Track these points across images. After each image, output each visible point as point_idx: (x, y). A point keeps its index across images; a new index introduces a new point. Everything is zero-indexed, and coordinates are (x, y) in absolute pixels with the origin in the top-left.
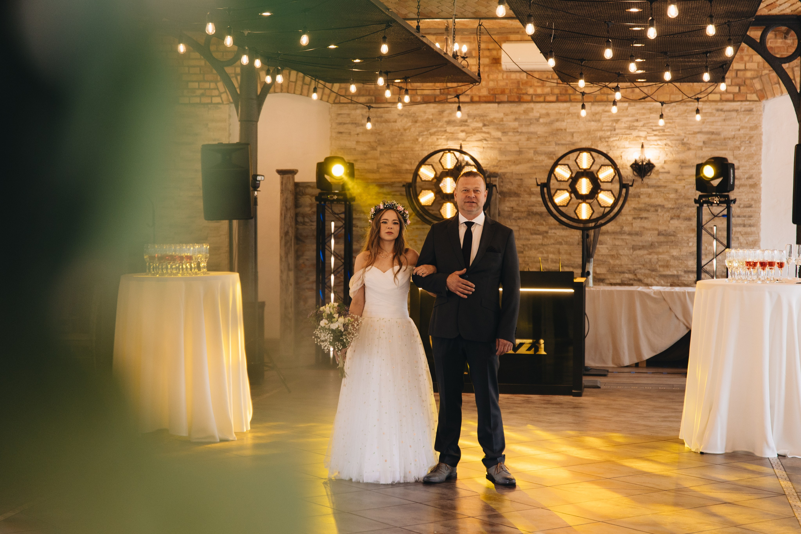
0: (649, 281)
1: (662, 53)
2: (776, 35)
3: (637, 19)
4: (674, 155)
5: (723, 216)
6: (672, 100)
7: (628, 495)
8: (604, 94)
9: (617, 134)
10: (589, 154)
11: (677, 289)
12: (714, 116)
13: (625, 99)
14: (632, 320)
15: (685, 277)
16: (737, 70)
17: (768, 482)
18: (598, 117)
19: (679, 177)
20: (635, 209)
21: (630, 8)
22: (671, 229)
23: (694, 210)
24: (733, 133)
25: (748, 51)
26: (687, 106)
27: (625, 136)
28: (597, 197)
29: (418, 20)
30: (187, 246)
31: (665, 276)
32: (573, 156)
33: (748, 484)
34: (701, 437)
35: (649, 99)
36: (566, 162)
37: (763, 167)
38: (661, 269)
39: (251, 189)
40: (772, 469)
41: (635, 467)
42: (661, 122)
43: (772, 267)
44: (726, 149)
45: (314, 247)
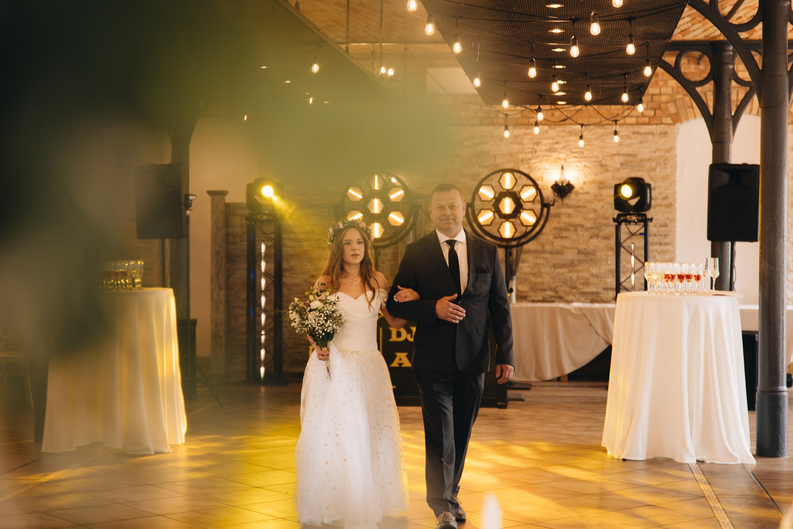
0: (570, 298)
1: (582, 73)
2: (689, 61)
3: (559, 40)
4: (593, 177)
5: (641, 234)
6: (590, 123)
7: (554, 499)
8: (525, 117)
9: (538, 156)
10: (512, 175)
11: (597, 305)
12: (631, 138)
13: (546, 122)
14: (554, 335)
15: (604, 294)
16: (653, 95)
17: (688, 486)
18: (519, 139)
19: (598, 198)
20: (555, 228)
21: (553, 29)
22: (591, 248)
23: (613, 230)
24: (649, 155)
25: (662, 76)
26: (605, 129)
27: (545, 158)
28: (520, 216)
29: (347, 43)
30: (122, 262)
31: (585, 294)
32: (496, 177)
33: (669, 487)
34: (623, 445)
35: (569, 121)
36: (490, 183)
37: (678, 187)
38: (581, 287)
39: (183, 208)
40: (692, 474)
41: (560, 473)
42: (581, 143)
43: (690, 280)
44: (642, 171)
45: (245, 266)
